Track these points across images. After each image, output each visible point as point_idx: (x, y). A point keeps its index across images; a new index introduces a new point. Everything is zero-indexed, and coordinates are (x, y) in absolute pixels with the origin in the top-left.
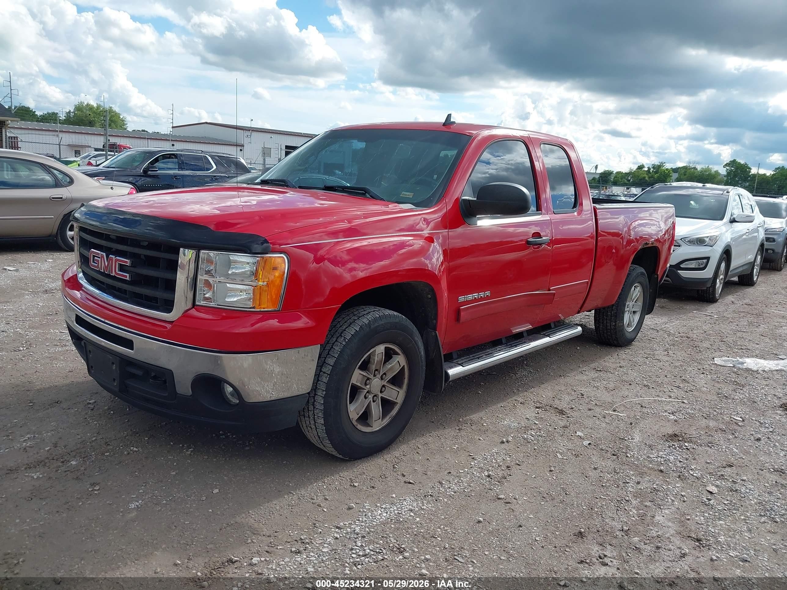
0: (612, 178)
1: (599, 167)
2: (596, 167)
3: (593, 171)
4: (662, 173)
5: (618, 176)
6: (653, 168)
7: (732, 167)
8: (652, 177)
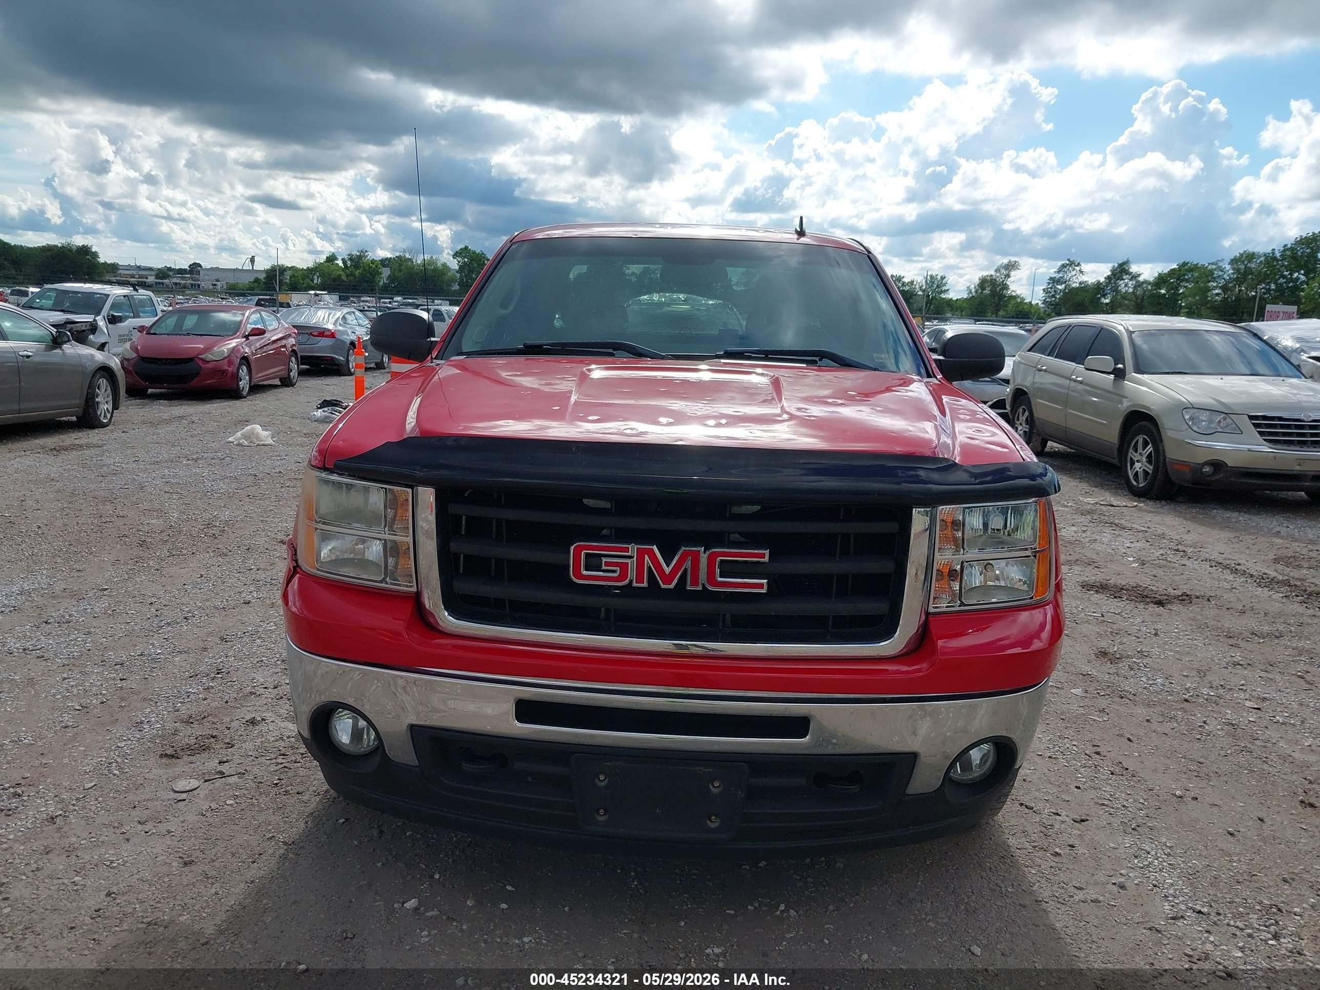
0: (287, 277)
1: (256, 259)
2: (252, 260)
3: (248, 266)
4: (367, 268)
5: (296, 275)
6: (351, 259)
7: (465, 257)
8: (351, 274)
